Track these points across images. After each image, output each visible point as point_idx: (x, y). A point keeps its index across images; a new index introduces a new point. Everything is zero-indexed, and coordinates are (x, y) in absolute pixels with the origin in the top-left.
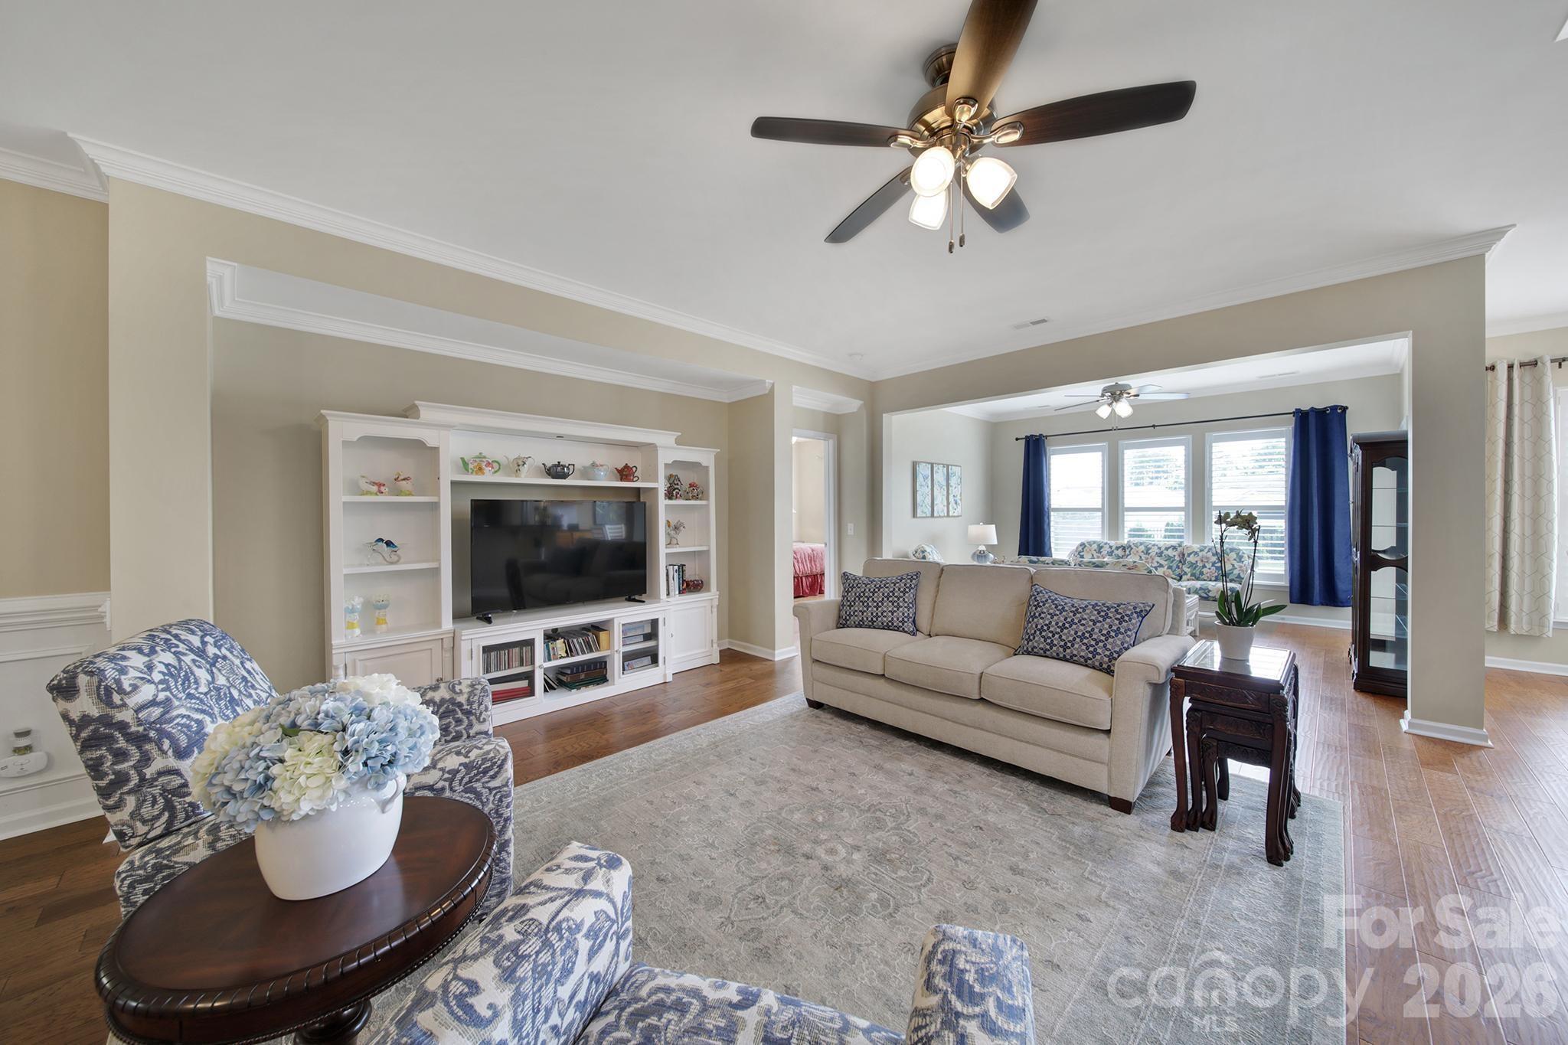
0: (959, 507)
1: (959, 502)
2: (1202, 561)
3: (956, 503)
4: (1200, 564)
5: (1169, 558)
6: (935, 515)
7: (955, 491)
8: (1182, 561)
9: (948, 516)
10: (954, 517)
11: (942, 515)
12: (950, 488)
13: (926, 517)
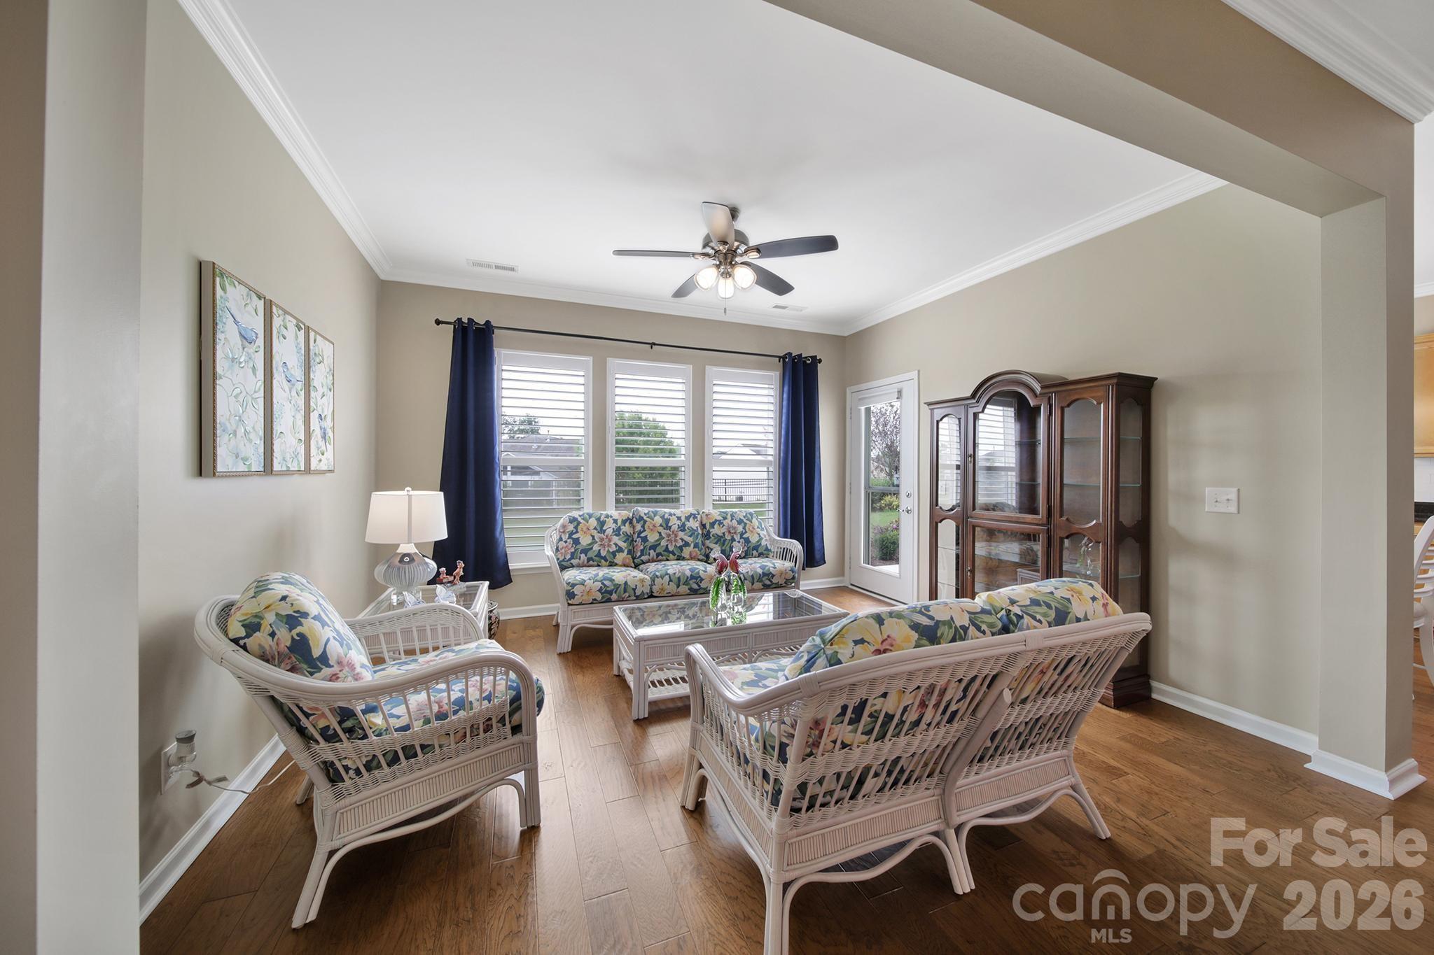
0: (330, 447)
1: (330, 434)
2: (729, 532)
3: (324, 436)
4: (728, 537)
5: (693, 533)
6: (276, 467)
7: (322, 403)
8: (707, 536)
9: (308, 470)
10: (324, 472)
11: (294, 467)
12: (313, 394)
13: (248, 474)
